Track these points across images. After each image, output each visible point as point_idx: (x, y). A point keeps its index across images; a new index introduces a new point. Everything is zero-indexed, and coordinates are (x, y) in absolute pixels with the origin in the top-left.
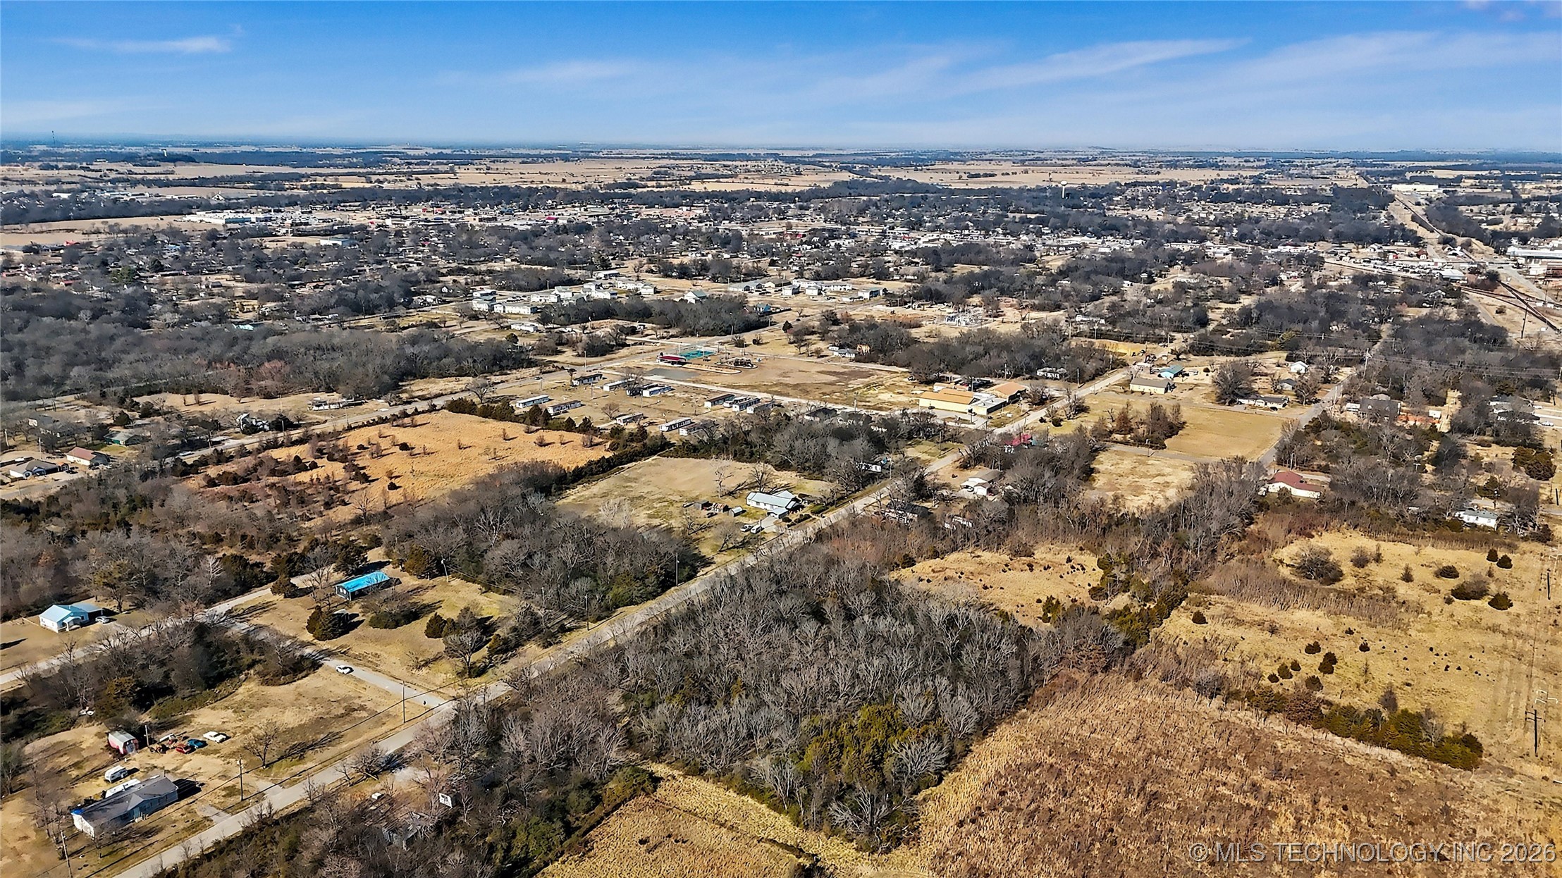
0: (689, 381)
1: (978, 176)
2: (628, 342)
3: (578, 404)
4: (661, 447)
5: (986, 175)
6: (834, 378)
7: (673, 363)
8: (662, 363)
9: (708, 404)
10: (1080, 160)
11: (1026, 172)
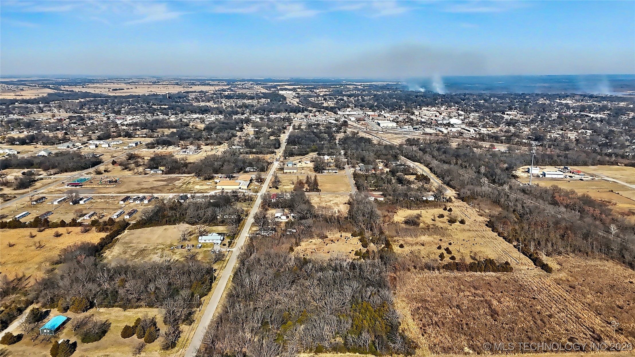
0: (94, 193)
1: (116, 90)
2: (36, 179)
3: (51, 213)
4: (125, 226)
5: (120, 89)
6: (165, 183)
7: (76, 186)
8: (68, 187)
9: (122, 202)
10: (153, 83)
11: (136, 88)
